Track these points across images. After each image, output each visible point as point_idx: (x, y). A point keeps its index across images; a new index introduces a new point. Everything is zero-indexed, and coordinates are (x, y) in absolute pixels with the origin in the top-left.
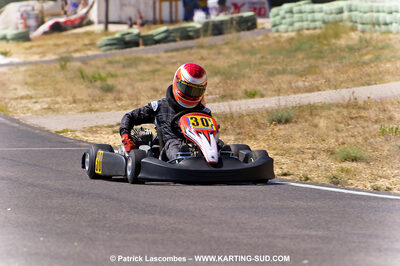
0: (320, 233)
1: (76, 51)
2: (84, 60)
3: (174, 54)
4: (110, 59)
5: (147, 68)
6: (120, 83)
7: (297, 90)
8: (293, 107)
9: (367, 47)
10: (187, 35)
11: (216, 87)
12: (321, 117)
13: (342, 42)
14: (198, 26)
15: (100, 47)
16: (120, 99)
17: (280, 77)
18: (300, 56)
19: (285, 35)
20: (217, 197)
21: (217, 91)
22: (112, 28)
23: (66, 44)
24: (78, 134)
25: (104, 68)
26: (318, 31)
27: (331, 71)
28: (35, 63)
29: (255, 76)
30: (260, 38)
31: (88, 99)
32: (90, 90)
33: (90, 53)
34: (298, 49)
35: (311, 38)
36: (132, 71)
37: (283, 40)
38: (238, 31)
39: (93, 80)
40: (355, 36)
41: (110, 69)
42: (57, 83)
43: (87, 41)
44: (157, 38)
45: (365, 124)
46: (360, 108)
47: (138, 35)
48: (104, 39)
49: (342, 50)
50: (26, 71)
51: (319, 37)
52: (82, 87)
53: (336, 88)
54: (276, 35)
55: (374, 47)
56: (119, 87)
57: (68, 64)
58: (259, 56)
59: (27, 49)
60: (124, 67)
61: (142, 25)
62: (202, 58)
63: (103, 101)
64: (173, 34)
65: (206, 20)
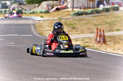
1: (64, 16)
2: (66, 19)
3: (94, 18)
4: (74, 19)
5: (86, 22)
6: (77, 26)
10: (98, 12)
14: (101, 9)
15: (71, 15)
16: (78, 31)
20: (108, 61)
21: (108, 29)
22: (75, 9)
23: (61, 14)
25: (72, 22)
28: (51, 20)
29: (119, 25)
30: (120, 13)
31: (68, 31)
32: (68, 28)
33: (68, 17)
36: (81, 22)
38: (113, 11)
39: (69, 25)
41: (74, 22)
43: (67, 13)
44: (89, 13)
47: (83, 12)
48: (72, 13)
50: (48, 22)
52: (66, 27)
56: (77, 27)
57: (61, 20)
58: (120, 18)
59: (48, 15)
60: (79, 21)
61: (84, 9)
62: (103, 19)
63: (72, 31)
64: (94, 12)
65: (103, 8)
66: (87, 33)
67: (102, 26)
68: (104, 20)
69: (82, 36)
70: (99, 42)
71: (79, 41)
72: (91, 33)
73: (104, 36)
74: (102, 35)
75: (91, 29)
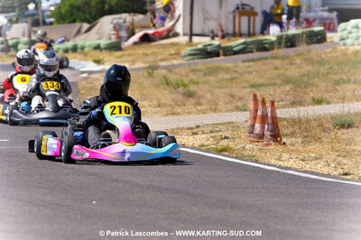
1: (162, 60)
2: (169, 69)
3: (251, 64)
4: (192, 67)
5: (226, 76)
6: (200, 90)
7: (360, 98)
8: (355, 114)
10: (262, 47)
11: (287, 94)
14: (274, 39)
15: (185, 56)
16: (200, 104)
17: (344, 85)
19: (352, 48)
20: (283, 194)
21: (288, 98)
22: (195, 39)
23: (154, 53)
25: (187, 75)
29: (323, 85)
30: (329, 50)
31: (172, 103)
32: (174, 96)
33: (175, 62)
36: (212, 78)
37: (350, 52)
38: (308, 44)
39: (177, 86)
41: (193, 77)
42: (144, 88)
43: (172, 51)
44: (235, 49)
47: (219, 46)
48: (188, 50)
52: (166, 92)
54: (343, 48)
56: (200, 93)
57: (155, 71)
58: (327, 66)
59: (118, 57)
60: (205, 75)
61: (223, 37)
62: (276, 68)
63: (184, 105)
64: (251, 46)
65: (280, 34)
66: (228, 111)
67: (272, 88)
68: (281, 72)
69: (211, 118)
70: (261, 136)
71: (203, 133)
72: (238, 109)
73: (274, 118)
74: (269, 115)
75: (240, 99)
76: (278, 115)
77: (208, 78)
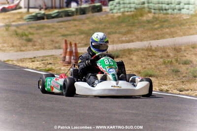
0: (134, 112)
1: (13, 22)
2: (17, 26)
3: (62, 23)
4: (30, 25)
5: (49, 30)
6: (35, 37)
7: (123, 42)
8: (121, 50)
9: (156, 21)
10: (68, 14)
11: (82, 40)
12: (134, 55)
13: (145, 18)
14: (74, 10)
15: (26, 19)
16: (35, 45)
17: (113, 35)
18: (124, 25)
19: (116, 15)
21: (83, 42)
22: (31, 10)
23: (8, 18)
24: (14, 62)
25: (27, 30)
26: (132, 13)
27: (139, 33)
30: (104, 16)
31: (19, 45)
32: (20, 41)
33: (20, 23)
34: (123, 22)
35: (129, 16)
36: (41, 31)
37: (115, 17)
38: (93, 12)
39: (22, 36)
40: (151, 15)
41: (30, 30)
42: (4, 37)
43: (19, 17)
44: (53, 15)
45: (155, 59)
46: (153, 51)
47: (44, 14)
48: (27, 16)
49: (144, 22)
51: (133, 16)
52: (16, 39)
53: (141, 41)
54: (112, 14)
55: (160, 21)
56: (35, 40)
57: (10, 28)
58: (103, 25)
60: (37, 30)
61: (46, 9)
62: (75, 26)
63: (26, 46)
64: (61, 14)
65: (77, 7)
66: (50, 49)
67: (74, 36)
68: (78, 28)
69: (41, 53)
70: (69, 63)
71: (38, 61)
72: (56, 48)
73: (77, 53)
74: (74, 51)
75: (57, 42)
76: (79, 51)
77: (38, 31)
